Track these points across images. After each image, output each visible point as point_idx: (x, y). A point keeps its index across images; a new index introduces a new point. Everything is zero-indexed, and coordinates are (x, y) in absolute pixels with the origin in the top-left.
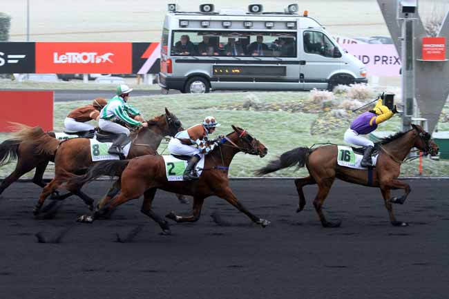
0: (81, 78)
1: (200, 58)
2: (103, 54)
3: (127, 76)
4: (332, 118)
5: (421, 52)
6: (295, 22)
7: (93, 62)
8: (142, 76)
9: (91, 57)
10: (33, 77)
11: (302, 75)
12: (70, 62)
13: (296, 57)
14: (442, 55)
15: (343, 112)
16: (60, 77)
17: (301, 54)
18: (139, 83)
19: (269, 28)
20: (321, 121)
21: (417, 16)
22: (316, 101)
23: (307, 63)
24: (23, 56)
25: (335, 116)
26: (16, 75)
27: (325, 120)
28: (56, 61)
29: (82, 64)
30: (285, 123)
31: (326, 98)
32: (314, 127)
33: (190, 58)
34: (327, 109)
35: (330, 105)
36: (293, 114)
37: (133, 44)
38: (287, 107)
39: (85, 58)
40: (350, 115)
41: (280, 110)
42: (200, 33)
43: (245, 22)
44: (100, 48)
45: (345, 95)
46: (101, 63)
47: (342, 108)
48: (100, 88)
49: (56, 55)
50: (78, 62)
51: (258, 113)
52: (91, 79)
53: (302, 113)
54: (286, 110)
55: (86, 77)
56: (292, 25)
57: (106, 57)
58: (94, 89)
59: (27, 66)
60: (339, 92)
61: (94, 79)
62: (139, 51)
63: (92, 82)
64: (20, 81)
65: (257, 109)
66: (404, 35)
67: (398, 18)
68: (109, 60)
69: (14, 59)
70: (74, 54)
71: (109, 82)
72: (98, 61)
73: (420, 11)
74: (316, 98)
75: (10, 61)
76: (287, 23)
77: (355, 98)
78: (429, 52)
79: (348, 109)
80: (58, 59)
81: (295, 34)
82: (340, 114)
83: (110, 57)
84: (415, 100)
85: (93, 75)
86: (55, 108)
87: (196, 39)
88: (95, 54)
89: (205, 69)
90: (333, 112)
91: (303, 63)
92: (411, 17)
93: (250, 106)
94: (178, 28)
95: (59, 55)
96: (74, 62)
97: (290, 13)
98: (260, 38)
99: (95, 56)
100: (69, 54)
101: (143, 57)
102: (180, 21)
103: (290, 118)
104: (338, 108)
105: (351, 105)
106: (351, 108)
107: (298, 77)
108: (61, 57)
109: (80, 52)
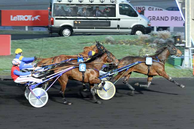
1: (68, 17)
2: (35, 16)
4: (150, 48)
7: (30, 20)
9: (29, 17)
11: (118, 26)
12: (19, 20)
13: (115, 16)
17: (118, 15)
19: (102, 2)
20: (144, 50)
22: (142, 39)
23: (121, 20)
27: (147, 49)
28: (12, 20)
29: (25, 21)
30: (126, 50)
31: (146, 38)
32: (141, 53)
33: (63, 17)
34: (147, 44)
35: (148, 41)
36: (130, 46)
38: (127, 42)
39: (26, 18)
40: (159, 46)
41: (124, 44)
42: (68, 5)
45: (156, 36)
46: (34, 20)
47: (155, 43)
48: (34, 33)
49: (11, 16)
50: (23, 20)
51: (113, 45)
53: (134, 45)
54: (127, 44)
57: (37, 17)
58: (31, 33)
60: (153, 35)
65: (112, 43)
68: (38, 19)
70: (20, 16)
71: (38, 30)
72: (33, 19)
77: (161, 38)
79: (157, 43)
81: (115, 5)
82: (154, 46)
83: (39, 18)
88: (31, 16)
89: (70, 23)
90: (150, 45)
91: (119, 19)
93: (109, 42)
95: (13, 17)
96: (21, 20)
99: (31, 17)
100: (18, 16)
103: (128, 48)
104: (152, 43)
105: (159, 41)
106: (159, 42)
107: (116, 26)
108: (14, 18)
109: (24, 15)
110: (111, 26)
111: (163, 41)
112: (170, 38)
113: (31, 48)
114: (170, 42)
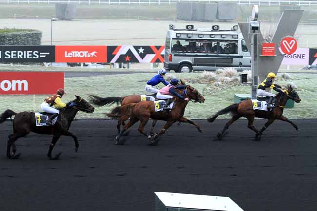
0: (80, 65)
1: (187, 54)
2: (91, 52)
3: (105, 64)
5: (262, 51)
6: (238, 35)
7: (86, 56)
8: (112, 64)
9: (85, 53)
10: (54, 65)
11: (241, 63)
12: (74, 56)
13: (238, 53)
14: (273, 53)
15: (220, 83)
16: (69, 64)
17: (240, 52)
18: (111, 68)
19: (224, 38)
20: (208, 88)
21: (260, 32)
22: (206, 77)
23: (244, 57)
24: (48, 53)
25: (215, 85)
26: (45, 63)
27: (211, 87)
28: (66, 56)
29: (80, 57)
31: (211, 76)
32: (205, 92)
33: (182, 53)
34: (212, 82)
35: (213, 80)
36: (193, 84)
37: (108, 46)
39: (82, 54)
40: (224, 85)
41: (186, 82)
42: (187, 40)
43: (210, 35)
44: (89, 49)
45: (221, 74)
46: (90, 57)
47: (220, 81)
49: (66, 52)
50: (78, 56)
52: (85, 65)
53: (198, 84)
55: (82, 65)
56: (236, 36)
57: (93, 54)
58: (86, 71)
59: (51, 59)
60: (218, 73)
61: (87, 65)
62: (111, 50)
63: (85, 67)
64: (47, 67)
66: (252, 42)
67: (249, 32)
68: (95, 56)
69: (43, 54)
70: (76, 52)
72: (89, 56)
73: (261, 29)
74: (205, 76)
75: (41, 56)
76: (233, 35)
77: (226, 76)
78: (266, 51)
79: (223, 82)
80: (68, 55)
81: (237, 41)
82: (218, 85)
83: (95, 54)
84: (258, 77)
85: (86, 64)
86: (65, 81)
87: (184, 44)
88: (87, 52)
89: (189, 60)
90: (215, 83)
91: (242, 57)
92: (257, 32)
94: (175, 37)
95: (67, 53)
96: (76, 56)
97: (234, 30)
98: (218, 44)
99: (87, 53)
100: (73, 52)
101: (113, 54)
102: (177, 34)
104: (217, 81)
105: (224, 79)
106: (225, 81)
107: (239, 64)
108: (69, 54)
109: (79, 51)
110: (233, 64)
111: (229, 79)
112: (235, 76)
113: (86, 86)
114: (237, 80)
